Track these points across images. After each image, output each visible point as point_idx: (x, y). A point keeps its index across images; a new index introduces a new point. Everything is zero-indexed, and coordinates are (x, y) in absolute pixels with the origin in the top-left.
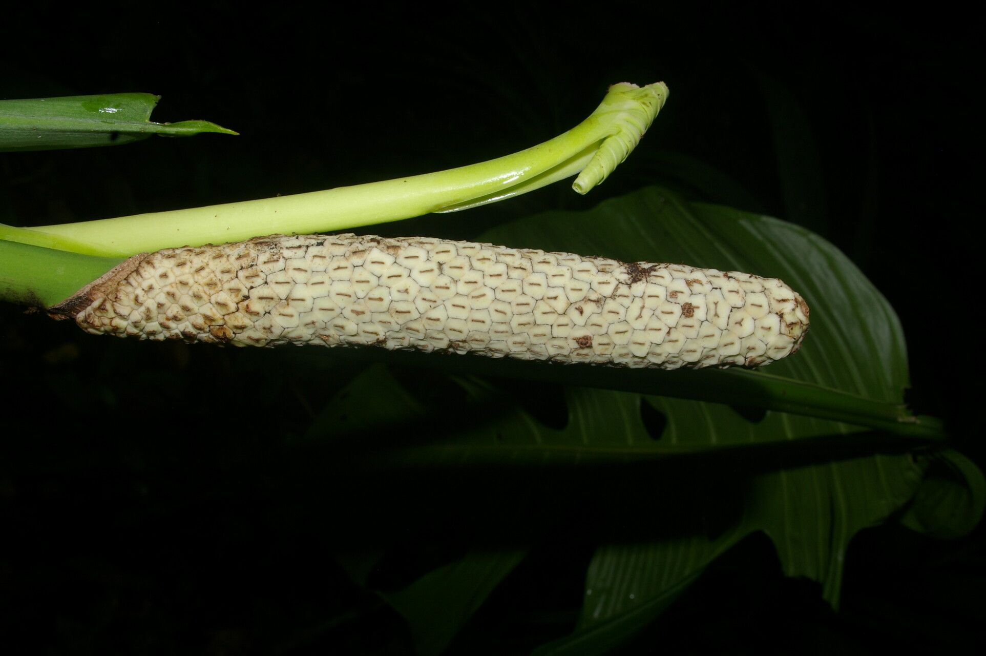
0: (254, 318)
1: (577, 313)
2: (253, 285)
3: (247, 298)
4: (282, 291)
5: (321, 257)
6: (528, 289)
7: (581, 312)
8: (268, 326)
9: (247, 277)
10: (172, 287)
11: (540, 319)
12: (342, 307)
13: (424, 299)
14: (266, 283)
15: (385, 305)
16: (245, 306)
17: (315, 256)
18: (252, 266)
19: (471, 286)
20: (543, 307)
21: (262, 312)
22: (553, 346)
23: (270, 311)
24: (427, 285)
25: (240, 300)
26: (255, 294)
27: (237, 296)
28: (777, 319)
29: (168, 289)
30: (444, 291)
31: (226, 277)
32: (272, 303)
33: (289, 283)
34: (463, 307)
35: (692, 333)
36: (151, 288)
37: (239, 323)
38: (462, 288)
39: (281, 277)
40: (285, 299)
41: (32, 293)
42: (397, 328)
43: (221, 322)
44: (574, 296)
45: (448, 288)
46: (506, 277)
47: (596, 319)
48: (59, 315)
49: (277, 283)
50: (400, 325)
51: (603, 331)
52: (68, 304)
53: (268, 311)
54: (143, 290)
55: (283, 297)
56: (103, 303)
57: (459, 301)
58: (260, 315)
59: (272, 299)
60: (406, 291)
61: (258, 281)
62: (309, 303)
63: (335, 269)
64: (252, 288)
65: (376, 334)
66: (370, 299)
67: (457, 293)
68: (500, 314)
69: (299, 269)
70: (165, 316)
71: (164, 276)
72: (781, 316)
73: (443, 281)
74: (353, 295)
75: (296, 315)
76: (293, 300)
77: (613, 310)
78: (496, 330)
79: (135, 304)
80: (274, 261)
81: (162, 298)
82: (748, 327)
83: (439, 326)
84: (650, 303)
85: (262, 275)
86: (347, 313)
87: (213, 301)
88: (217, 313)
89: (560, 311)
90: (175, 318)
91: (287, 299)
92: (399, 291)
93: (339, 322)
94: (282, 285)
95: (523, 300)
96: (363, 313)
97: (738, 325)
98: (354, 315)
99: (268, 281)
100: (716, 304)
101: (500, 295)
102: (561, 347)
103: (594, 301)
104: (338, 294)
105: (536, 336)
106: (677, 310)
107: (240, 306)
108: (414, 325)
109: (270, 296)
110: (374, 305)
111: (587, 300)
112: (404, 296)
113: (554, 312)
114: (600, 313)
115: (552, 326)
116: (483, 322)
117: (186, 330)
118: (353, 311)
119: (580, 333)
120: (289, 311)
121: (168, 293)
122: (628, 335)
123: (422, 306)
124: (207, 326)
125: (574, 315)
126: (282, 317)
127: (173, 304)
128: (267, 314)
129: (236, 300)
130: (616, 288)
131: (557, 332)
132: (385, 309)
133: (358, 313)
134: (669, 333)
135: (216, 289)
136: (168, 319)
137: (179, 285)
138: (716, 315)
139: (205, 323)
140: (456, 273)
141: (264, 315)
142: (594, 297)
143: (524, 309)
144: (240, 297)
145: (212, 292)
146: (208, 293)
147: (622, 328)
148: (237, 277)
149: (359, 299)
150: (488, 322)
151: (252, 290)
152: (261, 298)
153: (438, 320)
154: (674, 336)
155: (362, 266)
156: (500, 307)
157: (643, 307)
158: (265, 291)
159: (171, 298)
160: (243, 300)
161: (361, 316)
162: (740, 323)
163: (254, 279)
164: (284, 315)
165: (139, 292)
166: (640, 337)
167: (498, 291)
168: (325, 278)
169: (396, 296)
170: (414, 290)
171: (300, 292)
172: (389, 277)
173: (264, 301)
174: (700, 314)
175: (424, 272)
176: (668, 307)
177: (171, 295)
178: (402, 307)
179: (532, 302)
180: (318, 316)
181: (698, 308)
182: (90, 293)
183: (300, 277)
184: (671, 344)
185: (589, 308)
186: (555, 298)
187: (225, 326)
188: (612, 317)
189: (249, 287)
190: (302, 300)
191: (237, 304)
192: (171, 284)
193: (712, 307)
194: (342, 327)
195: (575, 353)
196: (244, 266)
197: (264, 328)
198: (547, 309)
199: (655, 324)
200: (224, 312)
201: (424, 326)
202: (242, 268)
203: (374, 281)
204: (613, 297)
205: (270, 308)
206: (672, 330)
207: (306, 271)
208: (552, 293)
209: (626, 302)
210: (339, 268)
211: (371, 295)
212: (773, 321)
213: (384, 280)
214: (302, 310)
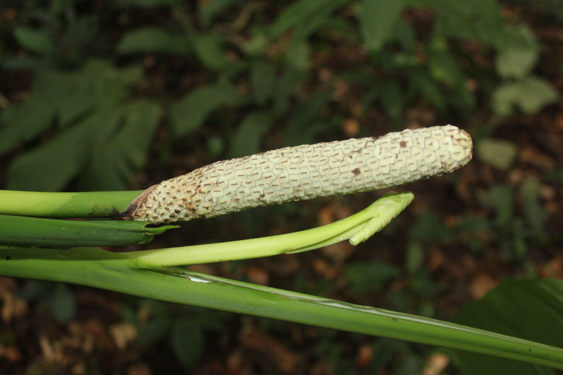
0: (204, 195)
1: (350, 158)
2: (202, 180)
3: (199, 186)
4: (214, 180)
5: (230, 163)
6: (323, 154)
7: (351, 157)
8: (210, 199)
9: (199, 178)
10: (169, 190)
11: (332, 165)
12: (241, 182)
13: (277, 169)
14: (207, 178)
15: (259, 176)
16: (199, 191)
17: (227, 164)
18: (201, 173)
19: (298, 159)
20: (332, 159)
21: (207, 192)
22: (343, 178)
23: (210, 191)
24: (277, 163)
25: (197, 188)
26: (202, 184)
27: (195, 187)
28: (450, 138)
29: (166, 192)
30: (285, 163)
31: (190, 180)
32: (210, 187)
33: (216, 176)
34: (295, 168)
35: (408, 154)
36: (160, 192)
37: (197, 199)
38: (294, 160)
39: (213, 175)
40: (216, 184)
41: (114, 208)
42: (267, 186)
43: (190, 201)
44: (347, 152)
45: (286, 161)
46: (313, 151)
47: (359, 159)
48: (126, 217)
49: (211, 177)
50: (269, 184)
51: (364, 164)
52: (128, 209)
53: (209, 191)
54: (157, 194)
55: (215, 183)
56: (141, 204)
57: (293, 166)
58: (206, 193)
59: (210, 184)
60: (268, 167)
61: (203, 178)
62: (226, 183)
63: (236, 166)
64: (201, 182)
65: (259, 192)
66: (253, 175)
67: (292, 163)
68: (313, 167)
69: (221, 170)
70: (166, 204)
71: (165, 186)
72: (452, 137)
73: (284, 159)
74: (245, 175)
75: (221, 190)
76: (219, 183)
77: (367, 153)
78: (314, 176)
79: (154, 201)
80: (210, 169)
81: (165, 196)
82: (436, 145)
83: (285, 180)
84: (384, 146)
85: (205, 176)
86: (244, 184)
87: (185, 191)
88: (187, 196)
89: (341, 159)
90: (171, 204)
91: (216, 183)
92: (265, 168)
93: (241, 190)
94: (214, 178)
95: (323, 158)
96: (251, 182)
97: (431, 146)
98: (247, 184)
99: (208, 177)
100: (417, 139)
101: (311, 159)
102: (346, 178)
103: (356, 152)
104: (238, 176)
105: (333, 174)
106: (398, 145)
107: (197, 191)
108: (275, 183)
109: (209, 183)
110: (255, 177)
111: (353, 152)
112: (268, 170)
113: (339, 160)
114: (361, 156)
115: (339, 167)
116: (306, 173)
117: (176, 209)
118: (246, 183)
119: (353, 168)
120: (218, 189)
121: (167, 193)
122: (377, 163)
123: (277, 172)
124: (185, 205)
125: (348, 160)
126: (215, 192)
127: (169, 198)
128: (209, 193)
129: (195, 188)
130: (366, 144)
131: (343, 170)
132: (260, 178)
133: (249, 183)
134: (397, 157)
135: (187, 186)
136: (168, 205)
137: (171, 189)
138: (418, 143)
139: (184, 203)
140: (290, 155)
141: (208, 193)
142: (356, 150)
143: (323, 162)
144: (196, 187)
145: (185, 188)
146: (183, 189)
147: (373, 160)
148: (195, 179)
149: (248, 176)
150: (308, 172)
151: (201, 183)
152: (205, 185)
153: (285, 177)
154: (400, 157)
155: (248, 162)
156: (312, 164)
157: (381, 149)
158: (207, 182)
159: (168, 195)
160: (198, 188)
161: (250, 184)
162: (431, 144)
163: (202, 178)
164: (216, 191)
165: (155, 195)
166: (383, 162)
167: (310, 158)
168: (232, 171)
169: (264, 170)
170: (271, 166)
171: (222, 179)
172: (260, 164)
173: (207, 186)
174: (409, 144)
175: (275, 158)
176: (393, 146)
177: (168, 193)
178: (267, 175)
179: (327, 159)
180: (232, 189)
181: (407, 142)
182: (136, 202)
183: (221, 173)
184: (400, 162)
185: (355, 155)
186: (338, 154)
187: (192, 203)
188: (367, 156)
189: (199, 181)
190: (223, 182)
191: (196, 190)
192: (168, 189)
193: (415, 140)
194: (243, 192)
195: (354, 179)
196: (197, 174)
197: (209, 200)
198: (335, 160)
199: (389, 154)
200: (191, 195)
201: (279, 182)
202: (197, 175)
203: (253, 167)
204: (365, 147)
205: (210, 189)
206: (398, 155)
207: (224, 170)
208: (336, 153)
209: (372, 148)
210: (238, 165)
211: (253, 173)
212: (449, 139)
213: (258, 166)
214: (224, 187)
